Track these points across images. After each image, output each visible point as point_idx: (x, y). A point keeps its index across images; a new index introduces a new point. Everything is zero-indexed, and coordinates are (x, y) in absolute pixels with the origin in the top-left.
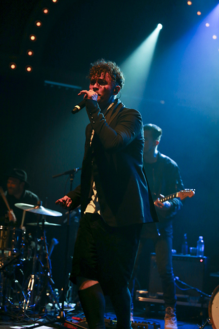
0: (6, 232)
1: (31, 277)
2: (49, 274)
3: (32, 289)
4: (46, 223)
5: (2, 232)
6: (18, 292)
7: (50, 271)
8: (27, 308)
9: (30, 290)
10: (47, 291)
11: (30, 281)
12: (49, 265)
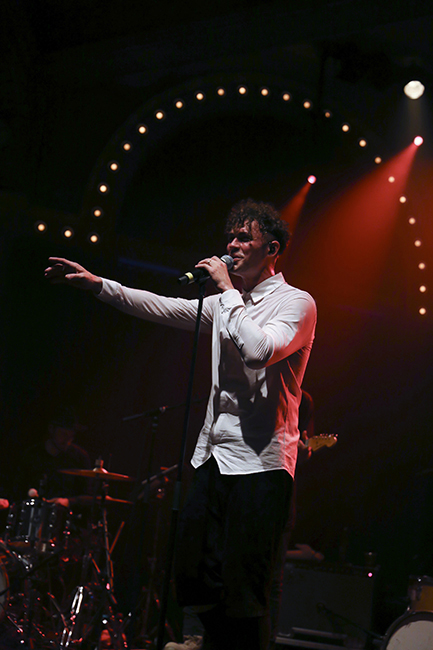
0: (40, 512)
1: (77, 590)
2: (108, 587)
3: (77, 611)
4: (108, 497)
5: (33, 509)
6: (55, 616)
7: (111, 581)
8: (67, 644)
9: (74, 613)
10: (104, 616)
11: (76, 598)
12: (110, 572)
